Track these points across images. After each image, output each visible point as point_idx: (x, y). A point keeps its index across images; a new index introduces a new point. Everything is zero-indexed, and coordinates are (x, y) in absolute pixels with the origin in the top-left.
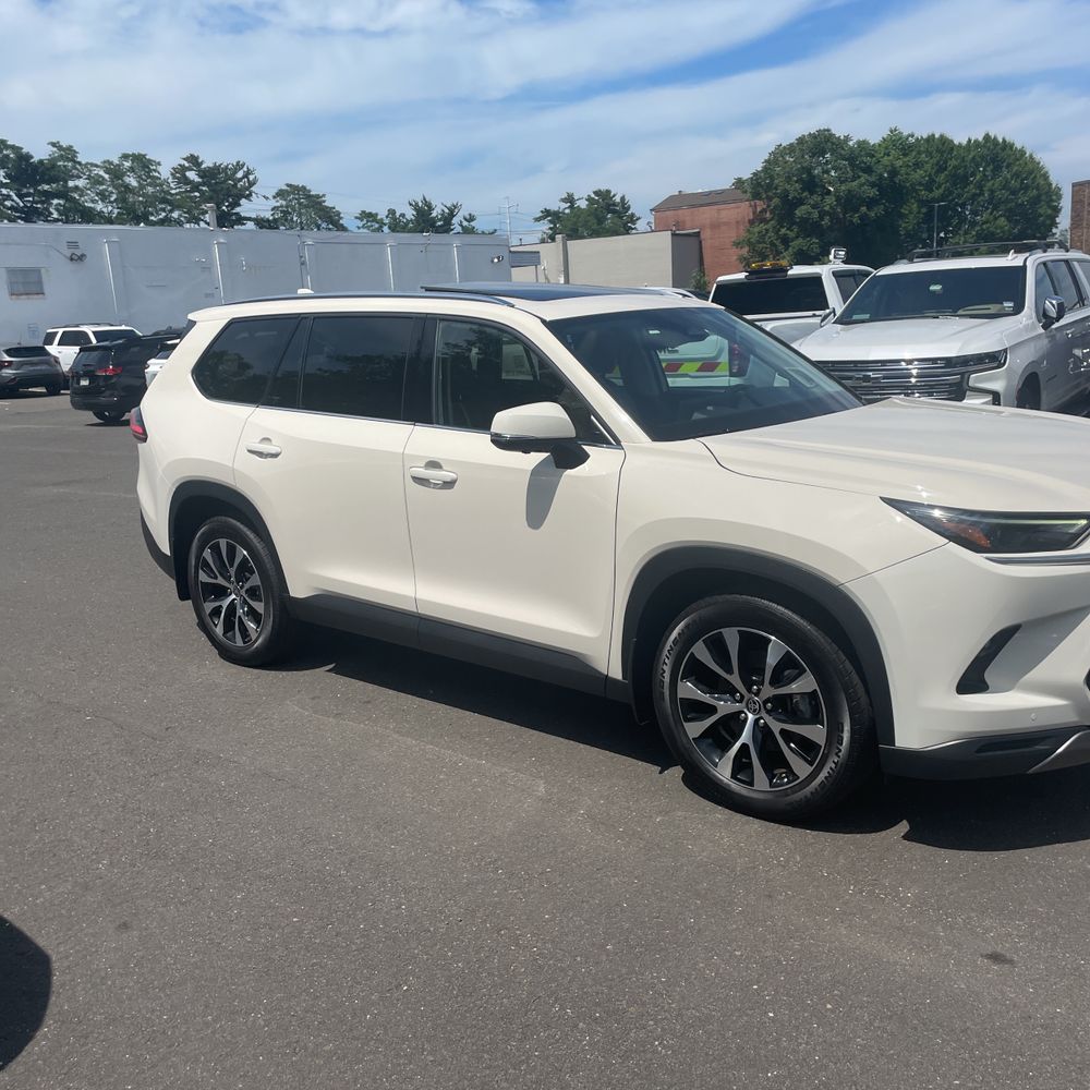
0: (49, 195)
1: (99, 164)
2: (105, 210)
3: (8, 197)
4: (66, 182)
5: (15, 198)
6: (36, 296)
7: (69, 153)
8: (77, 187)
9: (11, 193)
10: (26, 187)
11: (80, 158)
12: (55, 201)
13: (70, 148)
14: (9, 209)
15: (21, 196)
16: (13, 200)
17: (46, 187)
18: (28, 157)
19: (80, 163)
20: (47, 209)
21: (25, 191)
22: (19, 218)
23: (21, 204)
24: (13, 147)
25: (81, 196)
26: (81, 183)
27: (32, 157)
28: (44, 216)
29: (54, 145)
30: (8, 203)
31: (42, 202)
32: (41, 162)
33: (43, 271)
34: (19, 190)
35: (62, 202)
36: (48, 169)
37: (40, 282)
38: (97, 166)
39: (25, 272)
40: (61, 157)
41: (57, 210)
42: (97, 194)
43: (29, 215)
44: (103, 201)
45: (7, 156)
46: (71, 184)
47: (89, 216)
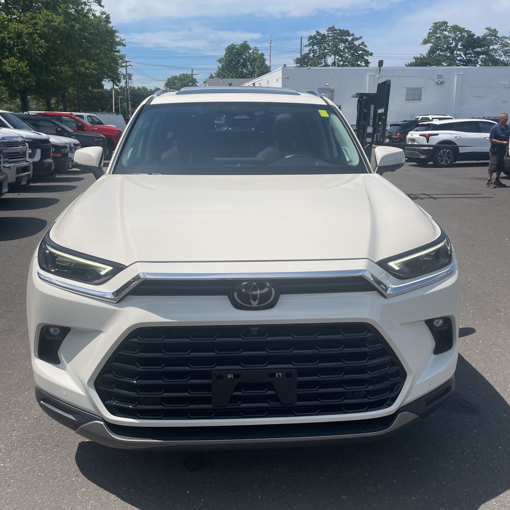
0: (479, 53)
1: (508, 36)
2: (505, 60)
3: (460, 55)
4: (489, 46)
5: (463, 56)
6: (412, 101)
7: (494, 33)
8: (494, 49)
9: (462, 53)
10: (469, 50)
11: (499, 35)
12: (481, 56)
13: (495, 30)
14: (459, 61)
15: (465, 55)
16: (462, 57)
17: (479, 50)
18: (474, 35)
19: (498, 37)
20: (477, 60)
21: (468, 52)
22: (462, 65)
23: (465, 58)
24: (467, 31)
25: (495, 53)
26: (496, 47)
27: (475, 35)
28: (474, 63)
29: (487, 29)
30: (458, 58)
31: (475, 57)
32: (479, 37)
33: (423, 89)
34: (465, 52)
35: (484, 56)
36: (481, 41)
37: (420, 95)
38: (506, 38)
39: (415, 89)
40: (490, 35)
41: (481, 61)
42: (503, 52)
43: (467, 63)
44: (505, 55)
45: (464, 35)
46: (491, 47)
47: (496, 63)
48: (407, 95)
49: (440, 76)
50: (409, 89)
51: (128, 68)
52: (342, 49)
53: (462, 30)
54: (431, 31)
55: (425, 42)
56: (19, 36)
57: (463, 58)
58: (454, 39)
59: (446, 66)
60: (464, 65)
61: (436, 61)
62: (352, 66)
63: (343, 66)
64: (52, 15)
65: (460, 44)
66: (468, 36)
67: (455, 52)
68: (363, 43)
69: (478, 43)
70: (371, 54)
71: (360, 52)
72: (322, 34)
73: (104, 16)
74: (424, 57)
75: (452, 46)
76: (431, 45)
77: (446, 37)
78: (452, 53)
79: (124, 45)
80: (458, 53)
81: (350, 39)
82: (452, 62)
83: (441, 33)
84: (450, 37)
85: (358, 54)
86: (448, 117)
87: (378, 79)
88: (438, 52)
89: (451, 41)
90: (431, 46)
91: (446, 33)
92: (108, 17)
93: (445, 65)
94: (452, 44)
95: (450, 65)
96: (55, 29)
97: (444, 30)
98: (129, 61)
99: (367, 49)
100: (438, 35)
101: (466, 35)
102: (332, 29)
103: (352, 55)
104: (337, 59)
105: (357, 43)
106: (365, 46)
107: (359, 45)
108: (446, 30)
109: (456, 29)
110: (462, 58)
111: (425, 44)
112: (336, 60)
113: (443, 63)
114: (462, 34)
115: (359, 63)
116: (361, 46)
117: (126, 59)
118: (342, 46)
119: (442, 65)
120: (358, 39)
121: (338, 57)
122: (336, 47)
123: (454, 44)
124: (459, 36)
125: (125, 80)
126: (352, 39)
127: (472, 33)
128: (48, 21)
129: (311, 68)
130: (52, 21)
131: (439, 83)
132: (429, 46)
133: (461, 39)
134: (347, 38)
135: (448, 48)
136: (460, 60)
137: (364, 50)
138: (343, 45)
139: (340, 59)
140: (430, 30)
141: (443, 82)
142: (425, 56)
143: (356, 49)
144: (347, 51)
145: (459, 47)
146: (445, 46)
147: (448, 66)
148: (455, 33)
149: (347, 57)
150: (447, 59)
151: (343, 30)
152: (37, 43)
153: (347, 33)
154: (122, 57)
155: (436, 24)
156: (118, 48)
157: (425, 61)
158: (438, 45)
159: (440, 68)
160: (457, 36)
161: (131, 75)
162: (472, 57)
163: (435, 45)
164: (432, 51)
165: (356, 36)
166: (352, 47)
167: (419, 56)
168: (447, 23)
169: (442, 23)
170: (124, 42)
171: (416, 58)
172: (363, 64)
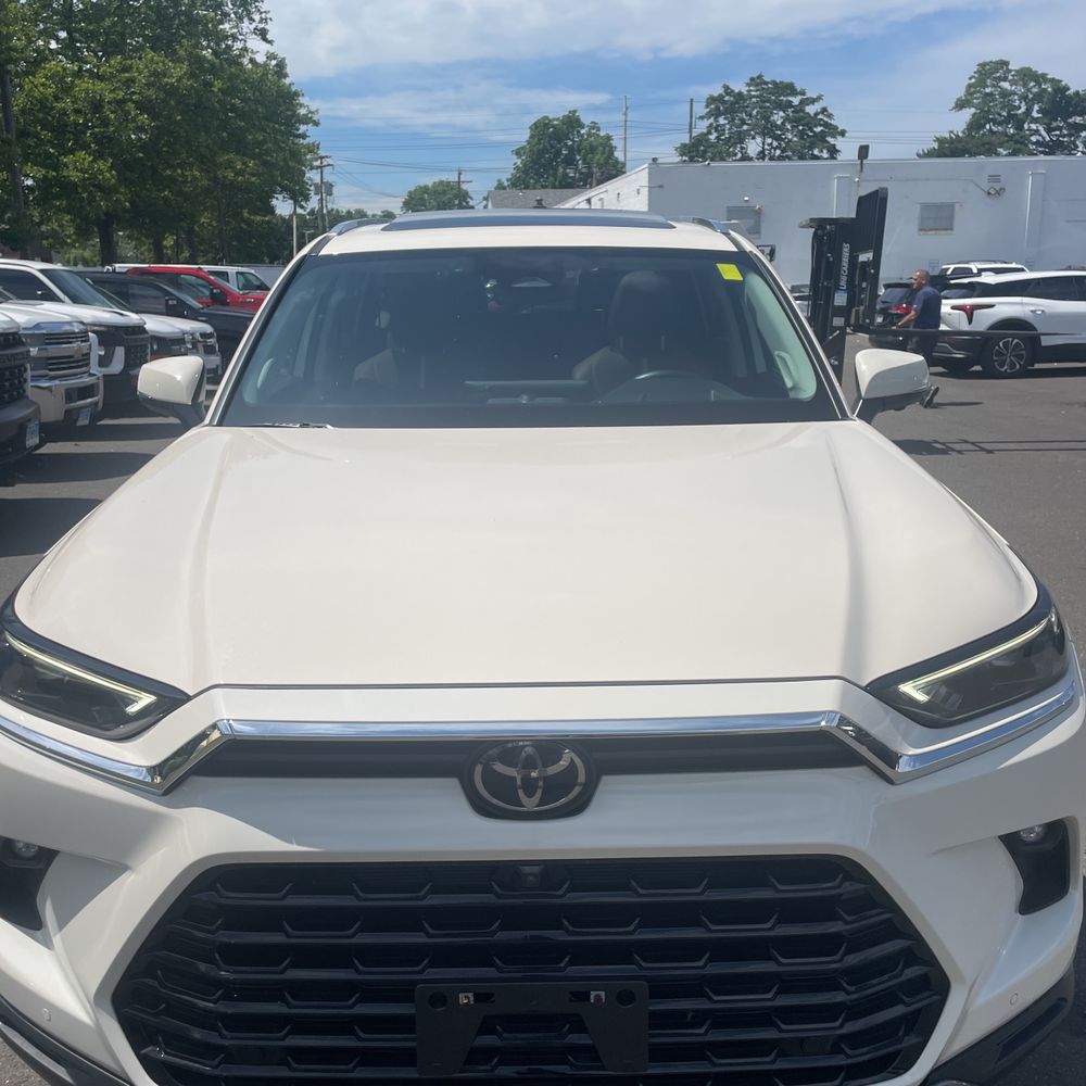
0: (1078, 128)
3: (1037, 132)
5: (1043, 133)
6: (933, 232)
9: (1041, 128)
10: (1056, 120)
14: (1034, 144)
15: (1049, 131)
16: (1040, 135)
17: (1078, 119)
18: (1066, 88)
20: (1074, 143)
21: (1054, 124)
22: (1042, 152)
23: (1048, 139)
24: (1053, 80)
27: (1069, 89)
28: (1068, 149)
30: (1034, 139)
31: (1070, 135)
32: (1077, 93)
33: (957, 207)
34: (1048, 125)
37: (951, 218)
39: (940, 207)
43: (1052, 148)
45: (1045, 90)
48: (922, 219)
49: (994, 178)
50: (925, 207)
51: (326, 170)
52: (779, 123)
53: (1040, 78)
54: (973, 80)
55: (961, 105)
56: (97, 106)
57: (1043, 138)
58: (1024, 98)
59: (1006, 155)
60: (1046, 154)
61: (983, 145)
62: (802, 158)
63: (780, 158)
64: (163, 62)
65: (1036, 107)
66: (1054, 89)
67: (1026, 126)
68: (824, 110)
69: (1077, 105)
70: (843, 133)
71: (819, 129)
72: (737, 91)
73: (274, 62)
74: (957, 136)
75: (1020, 112)
76: (973, 110)
77: (1005, 94)
78: (1020, 128)
79: (316, 124)
80: (1033, 126)
81: (796, 100)
82: (1019, 146)
83: (993, 86)
84: (1015, 94)
85: (814, 132)
86: (1013, 265)
87: (858, 186)
88: (988, 127)
89: (1017, 103)
90: (974, 115)
91: (1006, 85)
92: (281, 65)
93: (1005, 153)
94: (1020, 108)
95: (1014, 153)
96: (171, 91)
97: (1000, 79)
98: (327, 157)
99: (832, 122)
100: (988, 90)
101: (1050, 89)
102: (757, 81)
103: (801, 135)
104: (769, 145)
105: (811, 109)
106: (830, 116)
107: (816, 114)
108: (1005, 79)
109: (1027, 75)
110: (1041, 139)
111: (961, 109)
112: (766, 147)
113: (1001, 150)
114: (1040, 86)
115: (816, 152)
116: (820, 117)
117: (322, 153)
118: (778, 117)
119: (998, 155)
120: (813, 101)
121: (769, 141)
122: (767, 119)
123: (1023, 109)
124: (1035, 90)
125: (319, 197)
126: (802, 102)
127: (1063, 83)
128: (155, 74)
129: (712, 164)
130: (165, 75)
131: (993, 192)
132: (967, 114)
133: (1038, 97)
134: (790, 98)
135: (1011, 118)
136: (1037, 143)
137: (826, 125)
138: (781, 114)
139: (775, 144)
140: (970, 79)
141: (1003, 189)
142: (961, 135)
143: (811, 121)
144: (789, 127)
145: (1035, 115)
146: (1005, 114)
147: (1009, 155)
148: (1025, 85)
149: (790, 141)
150: (1007, 142)
151: (781, 82)
152: (134, 120)
153: (790, 89)
154: (313, 148)
155: (982, 65)
156: (303, 128)
157: (960, 146)
158: (989, 111)
159: (994, 159)
160: (1028, 90)
161: (331, 185)
162: (1064, 136)
163: (982, 111)
164: (975, 125)
165: (811, 94)
166: (800, 119)
167: (947, 136)
168: (1006, 63)
169: (996, 63)
170: (315, 118)
171: (940, 141)
172: (825, 154)
